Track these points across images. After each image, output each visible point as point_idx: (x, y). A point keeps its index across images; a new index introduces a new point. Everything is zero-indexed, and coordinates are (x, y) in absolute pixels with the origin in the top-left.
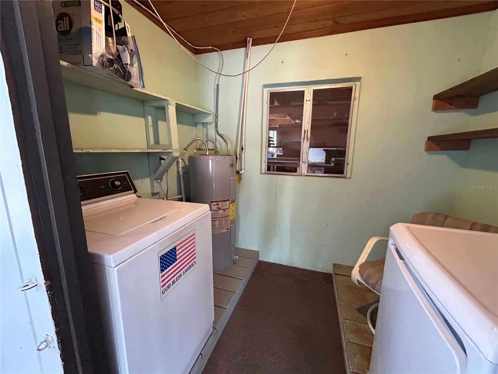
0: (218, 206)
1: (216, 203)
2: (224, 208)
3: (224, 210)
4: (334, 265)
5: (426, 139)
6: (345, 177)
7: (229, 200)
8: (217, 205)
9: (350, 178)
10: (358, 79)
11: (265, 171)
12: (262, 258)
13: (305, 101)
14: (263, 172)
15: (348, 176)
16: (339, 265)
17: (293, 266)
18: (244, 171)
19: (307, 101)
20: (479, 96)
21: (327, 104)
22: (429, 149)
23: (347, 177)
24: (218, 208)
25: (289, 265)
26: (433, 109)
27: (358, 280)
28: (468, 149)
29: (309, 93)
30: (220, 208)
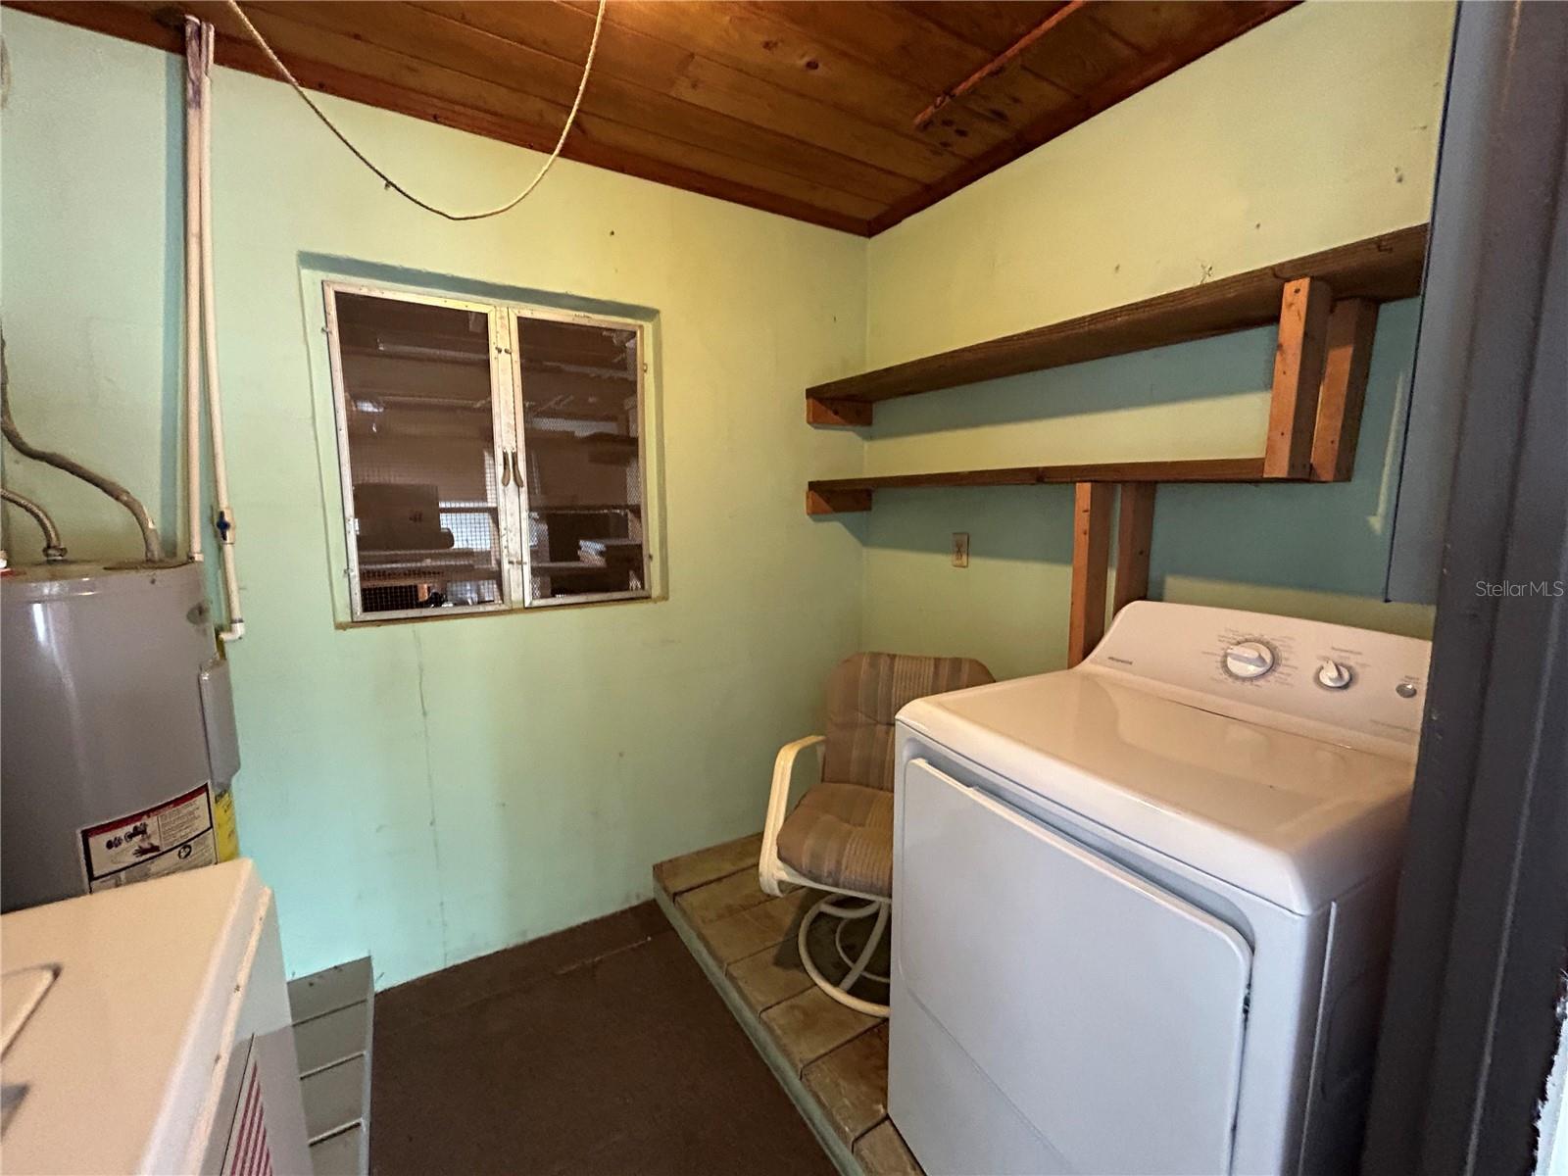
0: (143, 840)
1: (130, 828)
2: (182, 836)
3: (185, 845)
4: (658, 869)
5: (806, 487)
6: (648, 598)
7: (205, 788)
8: (131, 836)
9: (665, 597)
10: (650, 314)
11: (352, 613)
12: (385, 979)
13: (493, 352)
14: (345, 618)
15: (656, 592)
16: (670, 861)
17: (531, 936)
18: (247, 629)
19: (500, 351)
20: (871, 402)
21: (559, 371)
22: (814, 512)
23: (653, 596)
24: (142, 851)
25: (511, 946)
26: (811, 420)
27: (781, 883)
28: (868, 508)
29: (502, 327)
30: (154, 848)
